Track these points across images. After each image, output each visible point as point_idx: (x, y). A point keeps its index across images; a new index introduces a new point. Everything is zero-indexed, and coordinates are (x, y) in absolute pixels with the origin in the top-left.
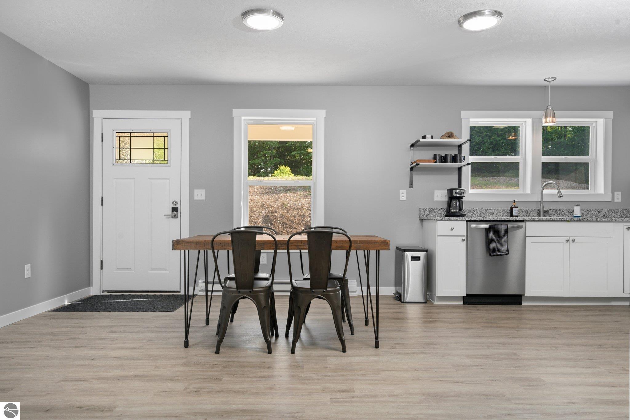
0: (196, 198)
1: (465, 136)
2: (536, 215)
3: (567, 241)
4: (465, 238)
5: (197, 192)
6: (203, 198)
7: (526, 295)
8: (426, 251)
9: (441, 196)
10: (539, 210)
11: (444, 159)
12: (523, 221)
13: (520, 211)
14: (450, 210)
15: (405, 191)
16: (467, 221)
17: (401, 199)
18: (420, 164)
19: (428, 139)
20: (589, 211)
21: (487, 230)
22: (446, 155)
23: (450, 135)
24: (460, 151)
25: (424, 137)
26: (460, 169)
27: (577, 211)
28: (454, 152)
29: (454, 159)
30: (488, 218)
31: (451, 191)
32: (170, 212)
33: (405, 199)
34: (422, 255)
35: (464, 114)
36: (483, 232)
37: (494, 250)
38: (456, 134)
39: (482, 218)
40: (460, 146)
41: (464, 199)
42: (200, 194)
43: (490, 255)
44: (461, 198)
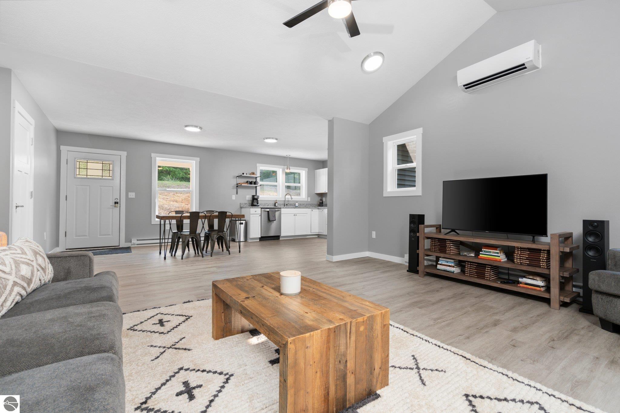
0: (129, 197)
1: (258, 174)
2: (283, 206)
3: (294, 215)
4: (260, 215)
5: (130, 194)
6: (134, 197)
7: (281, 236)
8: (245, 220)
9: (249, 197)
10: (284, 204)
11: (251, 183)
12: (280, 208)
13: (278, 204)
14: (253, 204)
15: (234, 196)
16: (261, 208)
17: (233, 199)
18: (242, 185)
19: (245, 175)
20: (300, 204)
21: (268, 211)
22: (251, 181)
23: (253, 174)
24: (256, 180)
25: (243, 174)
26: (256, 187)
27: (297, 205)
28: (254, 180)
29: (255, 183)
30: (268, 207)
31: (253, 196)
32: (114, 204)
33: (234, 199)
34: (244, 222)
35: (258, 165)
36: (267, 212)
37: (271, 219)
38: (255, 173)
39: (266, 207)
40: (256, 178)
41: (258, 199)
42: (132, 195)
43: (269, 221)
44: (257, 199)
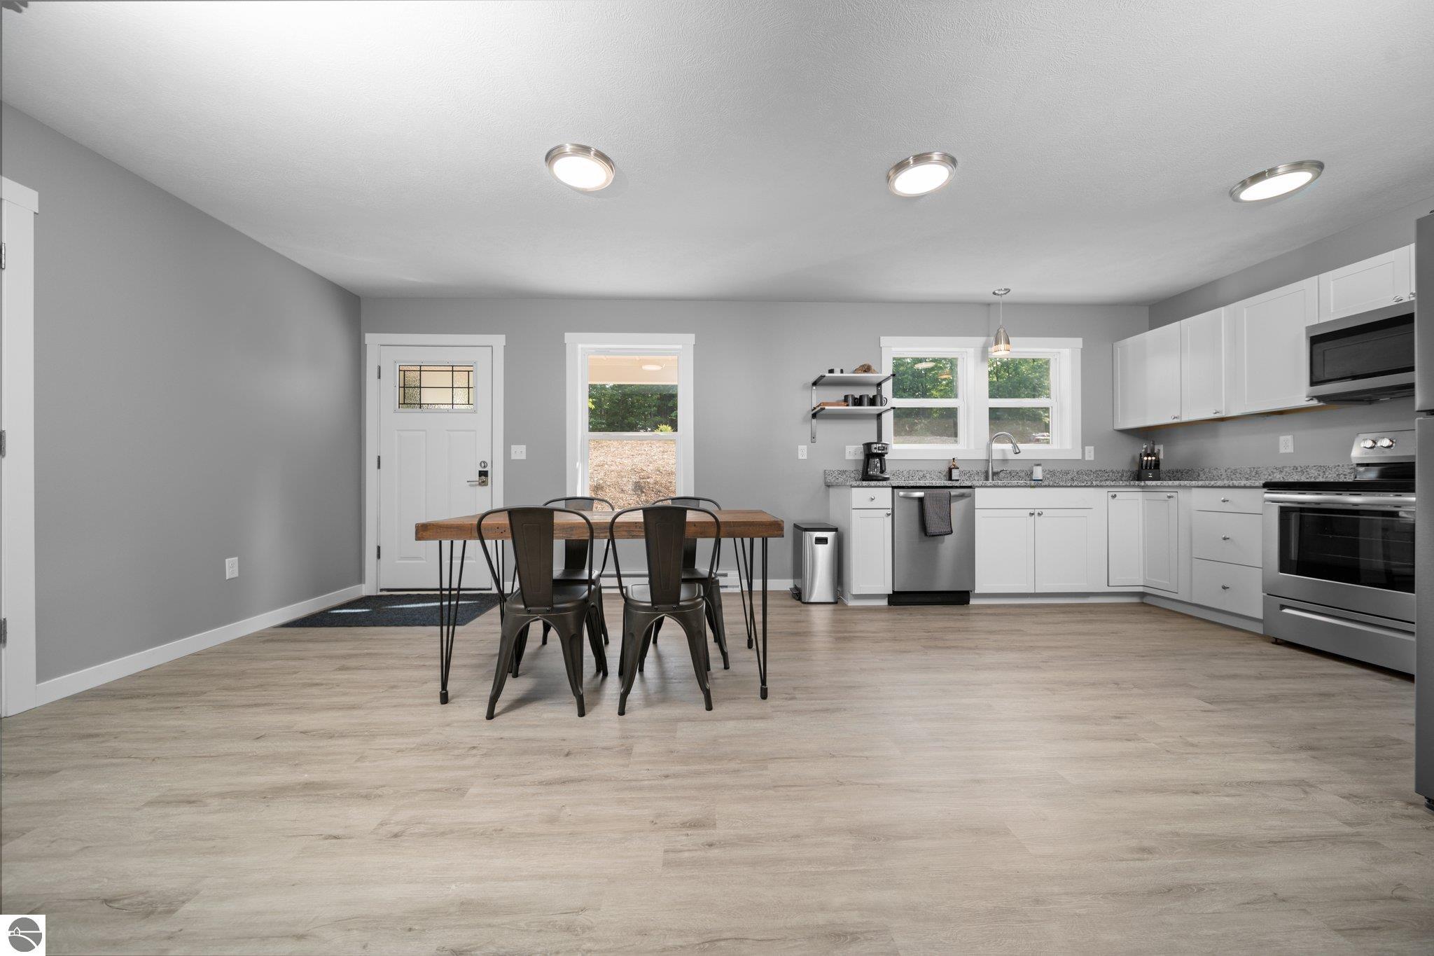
0: (514, 457)
1: (887, 370)
2: (983, 477)
3: (1032, 514)
4: (890, 512)
5: (514, 448)
6: (523, 457)
7: (976, 592)
8: (836, 530)
9: (854, 452)
10: (987, 472)
11: (858, 402)
12: (970, 487)
13: (963, 473)
14: (867, 472)
15: (805, 447)
16: (894, 488)
17: (800, 457)
18: (827, 408)
19: (837, 374)
20: (1053, 473)
21: (921, 500)
22: (861, 396)
23: (867, 369)
24: (879, 392)
25: (831, 371)
26: (879, 416)
27: (1038, 473)
28: (872, 392)
29: (873, 402)
30: (922, 483)
31: (868, 446)
32: (476, 477)
33: (805, 457)
34: (829, 535)
35: (885, 341)
36: (916, 503)
37: (932, 528)
38: (873, 367)
39: (912, 483)
40: (879, 385)
41: (886, 457)
42: (519, 452)
43: (926, 535)
44: (882, 455)
